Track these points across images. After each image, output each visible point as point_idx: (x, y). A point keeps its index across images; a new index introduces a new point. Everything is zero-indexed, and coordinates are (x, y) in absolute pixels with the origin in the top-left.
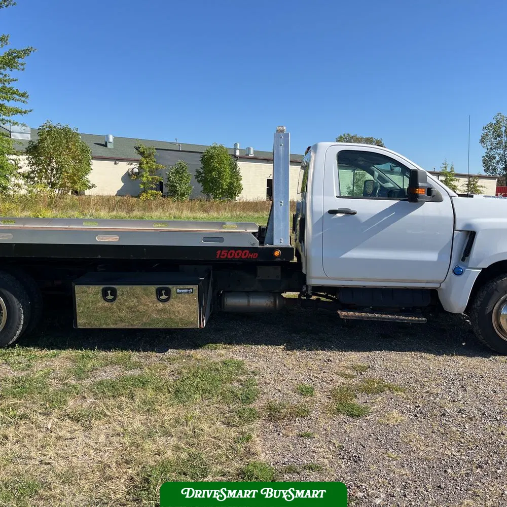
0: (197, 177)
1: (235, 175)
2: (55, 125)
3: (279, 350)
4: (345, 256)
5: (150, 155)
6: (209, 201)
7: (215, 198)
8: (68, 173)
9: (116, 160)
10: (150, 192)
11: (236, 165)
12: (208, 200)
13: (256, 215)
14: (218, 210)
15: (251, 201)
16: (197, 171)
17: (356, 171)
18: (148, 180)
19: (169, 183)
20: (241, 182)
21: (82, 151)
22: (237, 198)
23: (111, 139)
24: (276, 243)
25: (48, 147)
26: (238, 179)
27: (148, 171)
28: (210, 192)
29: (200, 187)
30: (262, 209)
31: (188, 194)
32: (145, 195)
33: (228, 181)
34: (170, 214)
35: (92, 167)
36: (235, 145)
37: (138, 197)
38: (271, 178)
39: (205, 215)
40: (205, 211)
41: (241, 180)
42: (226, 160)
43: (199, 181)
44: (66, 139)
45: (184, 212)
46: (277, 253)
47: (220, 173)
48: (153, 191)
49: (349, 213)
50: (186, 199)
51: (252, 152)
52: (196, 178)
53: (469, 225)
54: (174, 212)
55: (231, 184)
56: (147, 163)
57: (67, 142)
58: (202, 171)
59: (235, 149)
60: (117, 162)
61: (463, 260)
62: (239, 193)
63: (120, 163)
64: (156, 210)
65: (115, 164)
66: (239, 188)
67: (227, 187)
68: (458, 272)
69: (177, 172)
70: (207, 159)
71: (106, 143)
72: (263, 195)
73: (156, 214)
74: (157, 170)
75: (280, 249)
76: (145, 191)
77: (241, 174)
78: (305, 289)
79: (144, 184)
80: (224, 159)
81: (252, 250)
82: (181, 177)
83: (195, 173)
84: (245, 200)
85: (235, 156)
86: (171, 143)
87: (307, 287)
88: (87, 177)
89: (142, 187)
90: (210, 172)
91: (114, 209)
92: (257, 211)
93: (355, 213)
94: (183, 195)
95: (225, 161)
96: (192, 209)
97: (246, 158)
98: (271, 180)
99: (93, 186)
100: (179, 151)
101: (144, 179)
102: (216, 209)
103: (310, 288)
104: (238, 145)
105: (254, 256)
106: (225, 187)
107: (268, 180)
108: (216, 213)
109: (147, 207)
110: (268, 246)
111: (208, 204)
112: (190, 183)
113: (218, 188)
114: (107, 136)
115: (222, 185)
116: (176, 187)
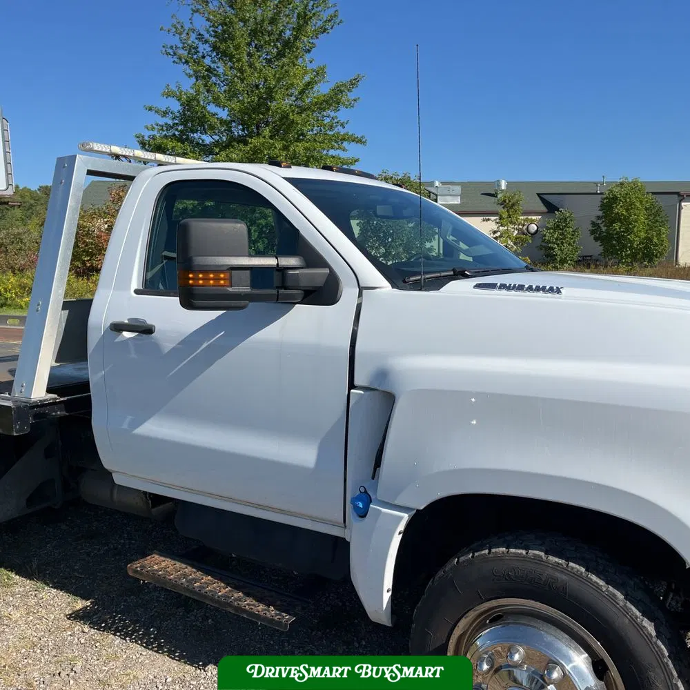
0: (593, 232)
5: (513, 205)
16: (593, 223)
23: (503, 186)
31: (572, 259)
43: (596, 239)
49: (141, 331)
52: (591, 235)
58: (600, 222)
61: (373, 473)
69: (557, 227)
71: (496, 191)
83: (591, 227)
93: (151, 332)
94: (564, 260)
95: (638, 204)
100: (597, 194)
112: (577, 243)
113: (625, 246)
114: (498, 181)
115: (631, 242)
116: (553, 249)
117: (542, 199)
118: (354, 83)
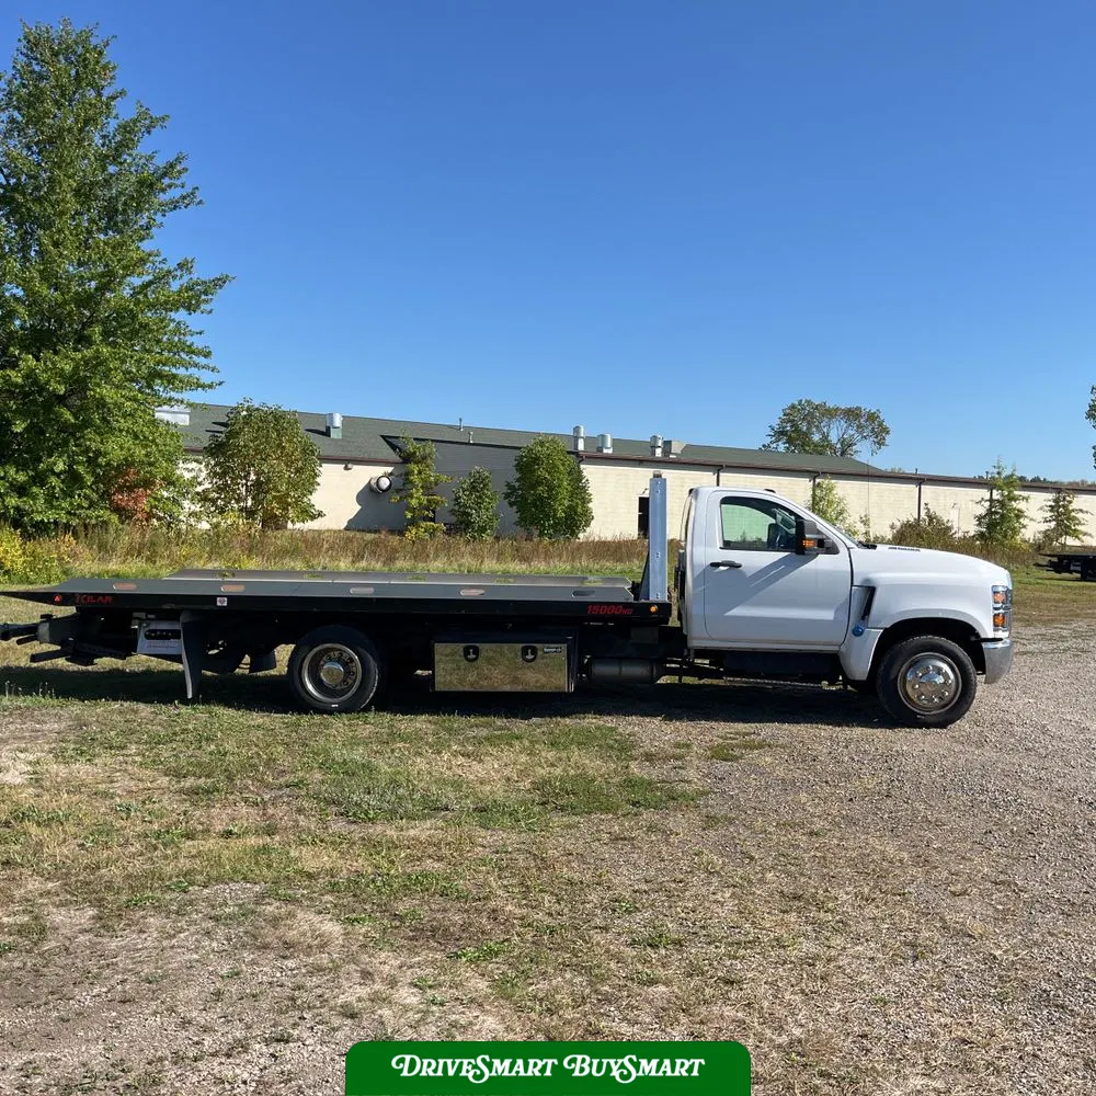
0: (507, 496)
1: (579, 491)
2: (256, 406)
3: (657, 721)
4: (729, 613)
5: (424, 458)
6: (531, 540)
7: (541, 534)
8: (279, 492)
9: (347, 462)
10: (423, 524)
11: (580, 472)
12: (529, 538)
13: (619, 567)
14: (547, 556)
15: (609, 539)
16: (508, 485)
17: (818, 480)
18: (420, 504)
19: (456, 508)
20: (590, 505)
21: (304, 451)
22: (581, 535)
23: (338, 421)
24: (652, 598)
25: (245, 446)
26: (585, 500)
27: (422, 487)
28: (531, 524)
29: (513, 514)
30: (630, 556)
31: (491, 528)
32: (414, 531)
33: (566, 503)
34: (460, 566)
35: (318, 480)
36: (577, 429)
37: (401, 533)
38: (646, 495)
39: (524, 567)
40: (525, 559)
41: (590, 501)
42: (563, 465)
43: (511, 504)
44: (277, 430)
45: (486, 562)
46: (653, 609)
47: (551, 488)
48: (428, 523)
49: (733, 566)
50: (488, 537)
51: (609, 444)
52: (505, 498)
53: (868, 580)
54: (468, 561)
55: (572, 508)
56: (420, 473)
57: (278, 435)
58: (517, 484)
59: (576, 438)
60: (350, 466)
61: (863, 618)
62: (588, 525)
63: (355, 467)
64: (436, 557)
65: (346, 468)
66: (587, 518)
67: (563, 515)
68: (857, 633)
69: (473, 488)
70: (527, 464)
71: (328, 429)
72: (631, 530)
73: (437, 565)
74: (436, 484)
75: (657, 604)
76: (413, 522)
77: (590, 491)
78: (686, 653)
79: (413, 510)
80: (559, 463)
81: (626, 605)
82: (480, 497)
83: (505, 490)
84: (597, 539)
85: (576, 453)
86: (450, 427)
87: (689, 650)
88: (310, 497)
89: (409, 516)
90: (534, 486)
91: (363, 557)
92: (620, 560)
93: (740, 566)
94: (483, 530)
95: (561, 468)
96: (500, 557)
97: (599, 458)
98: (648, 499)
99: (320, 514)
100: (469, 444)
101: (414, 502)
102: (543, 556)
103: (692, 652)
104: (582, 430)
105: (629, 612)
106: (561, 514)
107: (641, 499)
108: (543, 563)
109: (420, 554)
110: (643, 601)
111: (528, 546)
112: (495, 508)
113: (547, 517)
114: (331, 415)
115: (555, 510)
116: (470, 515)
117: (388, 443)
118: (219, 282)
